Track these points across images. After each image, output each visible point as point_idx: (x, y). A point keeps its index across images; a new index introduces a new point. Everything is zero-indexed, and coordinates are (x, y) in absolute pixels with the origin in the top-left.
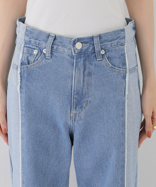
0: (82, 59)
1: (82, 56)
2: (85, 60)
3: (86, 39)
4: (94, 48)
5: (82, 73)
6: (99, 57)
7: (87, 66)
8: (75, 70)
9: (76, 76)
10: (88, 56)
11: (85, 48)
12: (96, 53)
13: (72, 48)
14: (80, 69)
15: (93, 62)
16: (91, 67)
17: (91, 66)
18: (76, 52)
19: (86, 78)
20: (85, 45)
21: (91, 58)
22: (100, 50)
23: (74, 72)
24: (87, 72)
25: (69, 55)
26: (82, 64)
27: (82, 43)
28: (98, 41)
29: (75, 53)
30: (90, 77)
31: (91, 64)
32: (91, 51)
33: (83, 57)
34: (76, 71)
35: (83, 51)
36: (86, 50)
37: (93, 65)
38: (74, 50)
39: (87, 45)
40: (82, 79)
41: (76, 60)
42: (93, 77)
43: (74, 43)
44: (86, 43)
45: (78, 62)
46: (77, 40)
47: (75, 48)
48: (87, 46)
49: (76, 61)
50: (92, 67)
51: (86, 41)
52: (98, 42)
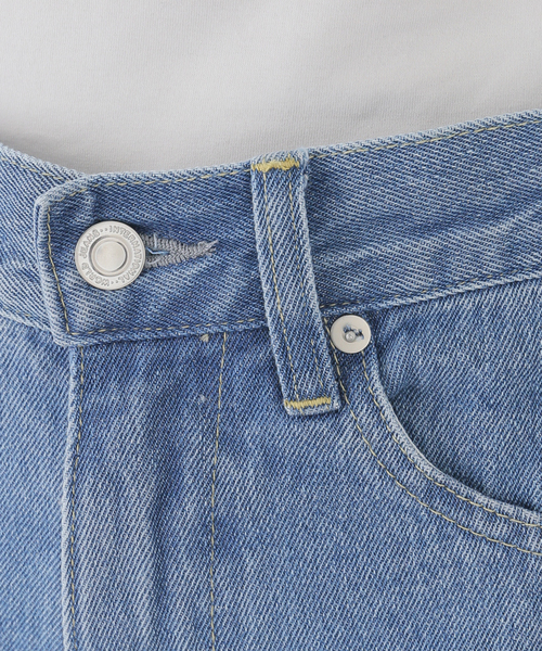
0: (137, 385)
1: (143, 356)
2: (164, 407)
3: (184, 198)
4: (252, 295)
6: (310, 388)
7: (188, 461)
8: (72, 483)
9: (83, 545)
10: (203, 365)
11: (169, 284)
12: (273, 337)
13: (44, 277)
14: (116, 486)
15: (252, 430)
16: (236, 475)
17: (226, 465)
18: (82, 316)
19: (184, 571)
20: (173, 251)
21: (228, 387)
23: (64, 502)
24: (187, 512)
25: (32, 337)
26: (135, 440)
27: (140, 229)
29: (66, 323)
30: (224, 569)
31: (231, 445)
32: (231, 319)
33: (149, 374)
34: (85, 499)
35: (152, 310)
36: (176, 304)
37: (256, 457)
38: (60, 298)
39: (195, 251)
40: (143, 579)
41: (83, 389)
42: (251, 564)
43: (63, 230)
44: (187, 232)
45: (104, 413)
46: (89, 200)
47: (69, 280)
48: (194, 270)
49: (80, 401)
50: (241, 475)
51: (185, 211)
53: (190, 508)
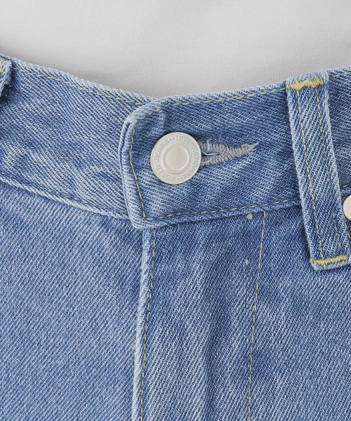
0: (199, 255)
1: (202, 233)
2: (218, 271)
3: (234, 112)
4: (290, 181)
5: (201, 360)
6: (332, 249)
7: (235, 309)
8: (144, 332)
9: (152, 379)
10: (248, 236)
11: (220, 178)
12: (305, 213)
13: (126, 179)
14: (181, 332)
15: (285, 284)
16: (271, 318)
17: (264, 311)
18: (156, 206)
19: (229, 392)
20: (223, 152)
21: (267, 252)
22: (332, 190)
23: (137, 347)
25: (105, 223)
26: (197, 297)
27: (198, 137)
28: (318, 125)
29: (144, 211)
30: (260, 388)
31: (269, 296)
32: (270, 201)
33: (207, 247)
34: (155, 344)
35: (209, 198)
36: (227, 192)
37: (287, 303)
38: (140, 194)
39: (239, 152)
40: (198, 400)
41: (155, 261)
42: (280, 383)
43: (143, 143)
44: (232, 138)
45: (172, 278)
46: (162, 117)
47: (146, 178)
48: (240, 165)
49: (152, 270)
50: (276, 318)
51: (234, 122)
52: (321, 139)
53: (236, 345)
